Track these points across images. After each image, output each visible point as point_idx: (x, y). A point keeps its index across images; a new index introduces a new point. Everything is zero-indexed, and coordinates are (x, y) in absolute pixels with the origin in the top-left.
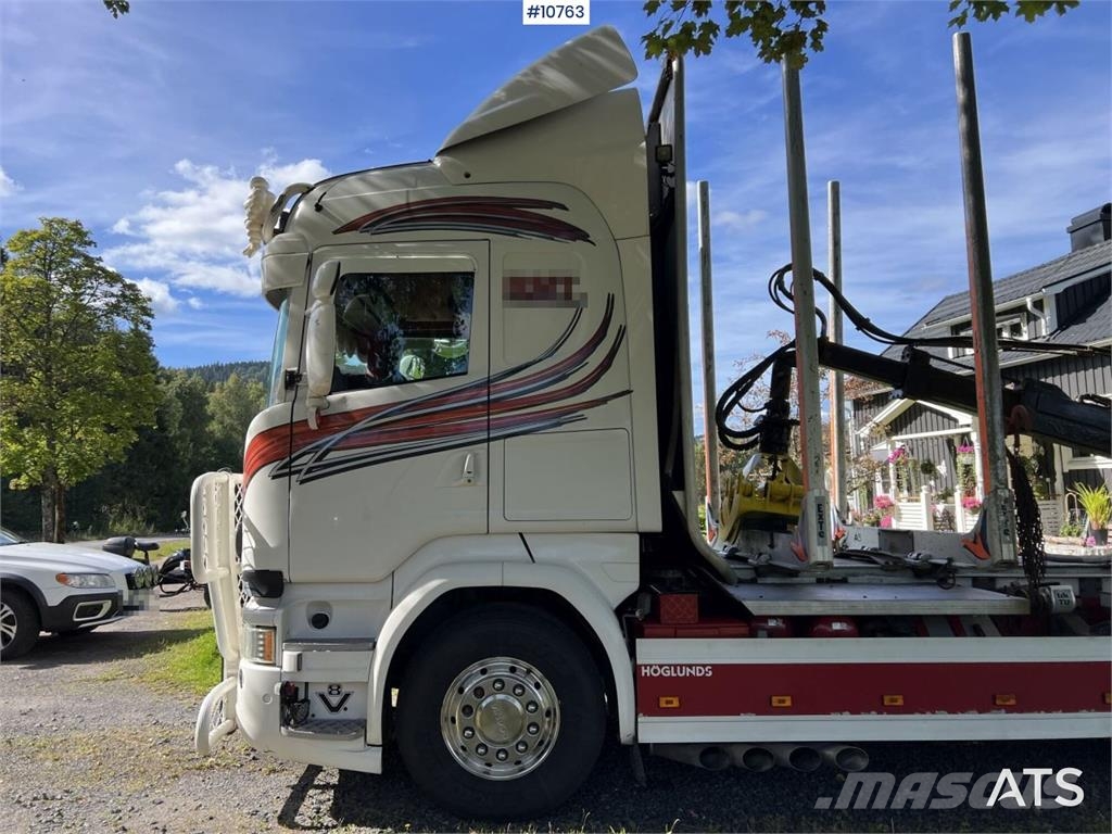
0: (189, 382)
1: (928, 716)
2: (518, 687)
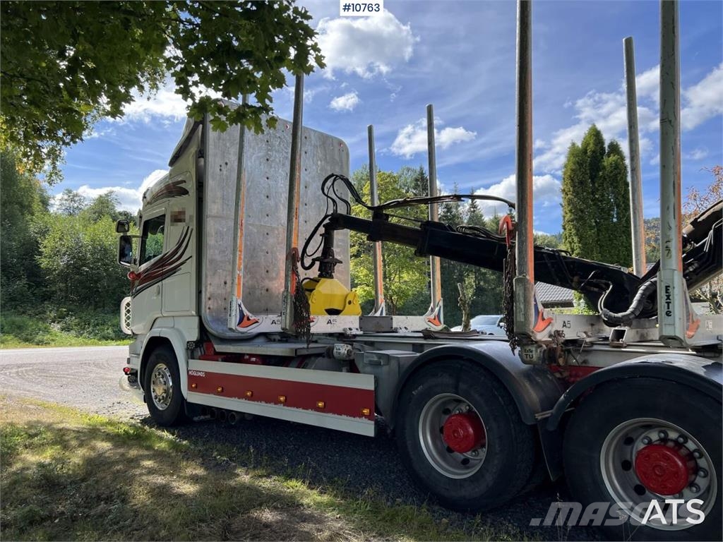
1: (259, 403)
2: (163, 375)
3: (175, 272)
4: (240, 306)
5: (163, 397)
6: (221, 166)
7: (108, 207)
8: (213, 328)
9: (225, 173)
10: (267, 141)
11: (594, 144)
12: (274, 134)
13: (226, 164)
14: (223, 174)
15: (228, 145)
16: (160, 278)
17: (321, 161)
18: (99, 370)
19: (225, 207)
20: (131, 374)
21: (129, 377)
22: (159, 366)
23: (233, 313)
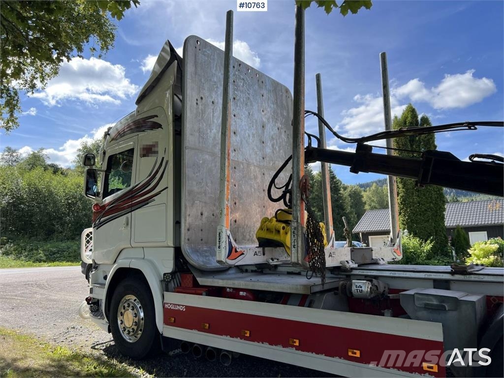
0: (354, 189)
1: (260, 344)
2: (132, 307)
3: (148, 204)
4: (229, 237)
5: (133, 329)
6: (197, 100)
7: (39, 160)
8: (194, 259)
9: (200, 107)
10: (234, 81)
11: (411, 117)
12: (239, 76)
13: (202, 98)
14: (199, 108)
15: (203, 80)
16: (129, 210)
17: (274, 105)
18: (42, 291)
19: (201, 140)
20: (94, 304)
21: (91, 307)
22: (128, 297)
23: (223, 245)
